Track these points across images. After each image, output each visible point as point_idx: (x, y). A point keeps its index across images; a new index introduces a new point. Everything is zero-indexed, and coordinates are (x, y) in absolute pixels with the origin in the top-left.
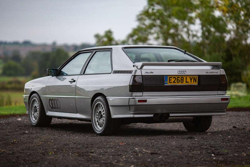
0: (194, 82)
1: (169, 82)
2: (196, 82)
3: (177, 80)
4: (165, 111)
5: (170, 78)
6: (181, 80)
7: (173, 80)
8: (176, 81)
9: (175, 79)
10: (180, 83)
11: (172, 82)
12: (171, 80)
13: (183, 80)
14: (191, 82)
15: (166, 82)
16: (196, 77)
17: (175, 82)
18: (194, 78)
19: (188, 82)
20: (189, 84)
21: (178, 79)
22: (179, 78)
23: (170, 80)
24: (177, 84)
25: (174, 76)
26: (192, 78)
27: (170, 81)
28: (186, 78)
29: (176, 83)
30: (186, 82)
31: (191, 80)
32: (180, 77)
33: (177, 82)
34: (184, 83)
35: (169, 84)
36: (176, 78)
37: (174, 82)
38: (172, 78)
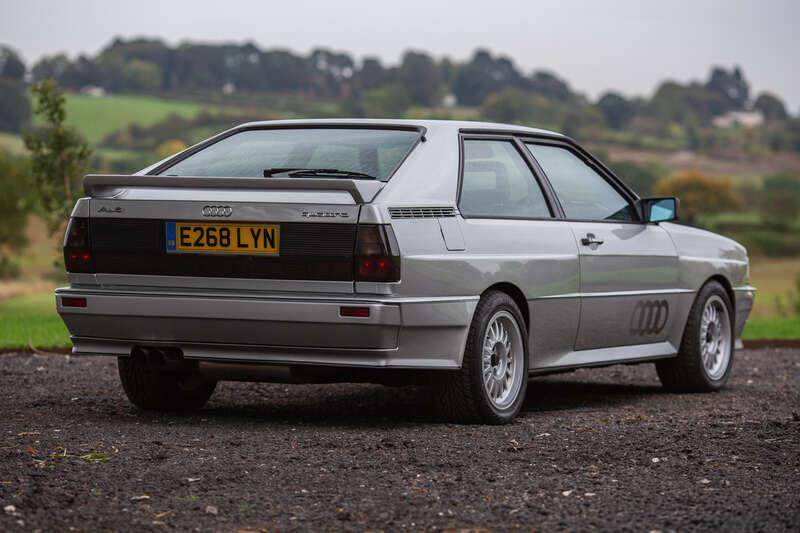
0: (265, 246)
2: (273, 247)
3: (209, 237)
5: (182, 229)
6: (222, 237)
7: (194, 236)
8: (204, 240)
9: (199, 233)
10: (218, 246)
11: (189, 245)
12: (188, 237)
13: (228, 237)
14: (256, 246)
15: (170, 243)
16: (273, 231)
17: (202, 245)
18: (266, 231)
19: (246, 246)
20: (251, 250)
21: (211, 233)
22: (214, 230)
23: (183, 237)
24: (206, 249)
25: (198, 225)
26: (259, 230)
27: (186, 240)
28: (239, 230)
29: (206, 246)
30: (240, 245)
31: (256, 238)
32: (218, 229)
33: (209, 245)
34: (234, 250)
35: (180, 249)
36: (205, 229)
37: (197, 244)
38: (189, 229)
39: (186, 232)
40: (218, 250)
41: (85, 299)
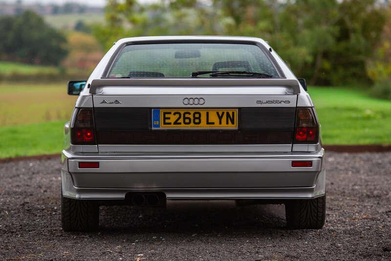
0: (227, 123)
1: (165, 123)
2: (233, 123)
3: (185, 118)
4: (154, 187)
5: (165, 114)
6: (195, 118)
7: (173, 118)
8: (181, 121)
9: (177, 116)
10: (192, 124)
11: (170, 124)
12: (169, 118)
13: (199, 118)
14: (220, 123)
15: (154, 123)
16: (233, 113)
17: (180, 124)
18: (228, 114)
19: (213, 123)
20: (217, 126)
21: (187, 116)
22: (190, 114)
23: (165, 118)
24: (183, 127)
25: (177, 111)
26: (223, 113)
27: (167, 121)
28: (208, 114)
29: (183, 124)
30: (208, 123)
31: (220, 118)
32: (192, 113)
33: (185, 123)
34: (203, 126)
35: (163, 127)
36: (182, 113)
37: (176, 123)
38: (170, 113)
39: (167, 116)
40: (192, 127)
41: (98, 163)
